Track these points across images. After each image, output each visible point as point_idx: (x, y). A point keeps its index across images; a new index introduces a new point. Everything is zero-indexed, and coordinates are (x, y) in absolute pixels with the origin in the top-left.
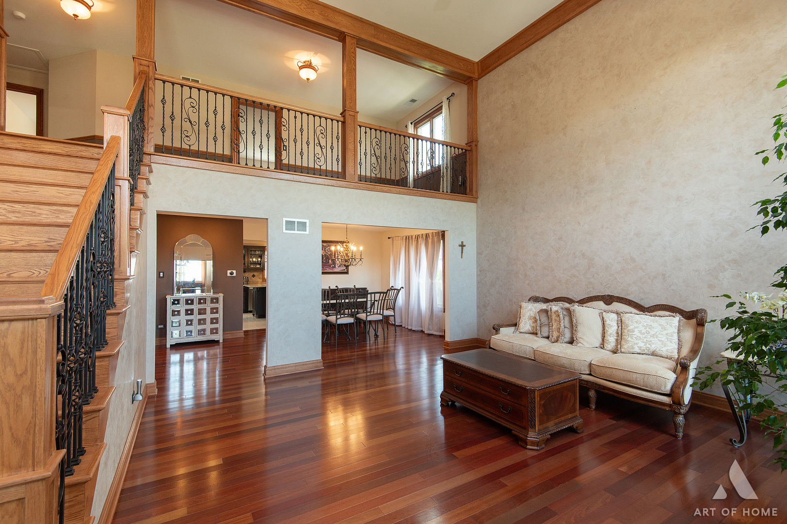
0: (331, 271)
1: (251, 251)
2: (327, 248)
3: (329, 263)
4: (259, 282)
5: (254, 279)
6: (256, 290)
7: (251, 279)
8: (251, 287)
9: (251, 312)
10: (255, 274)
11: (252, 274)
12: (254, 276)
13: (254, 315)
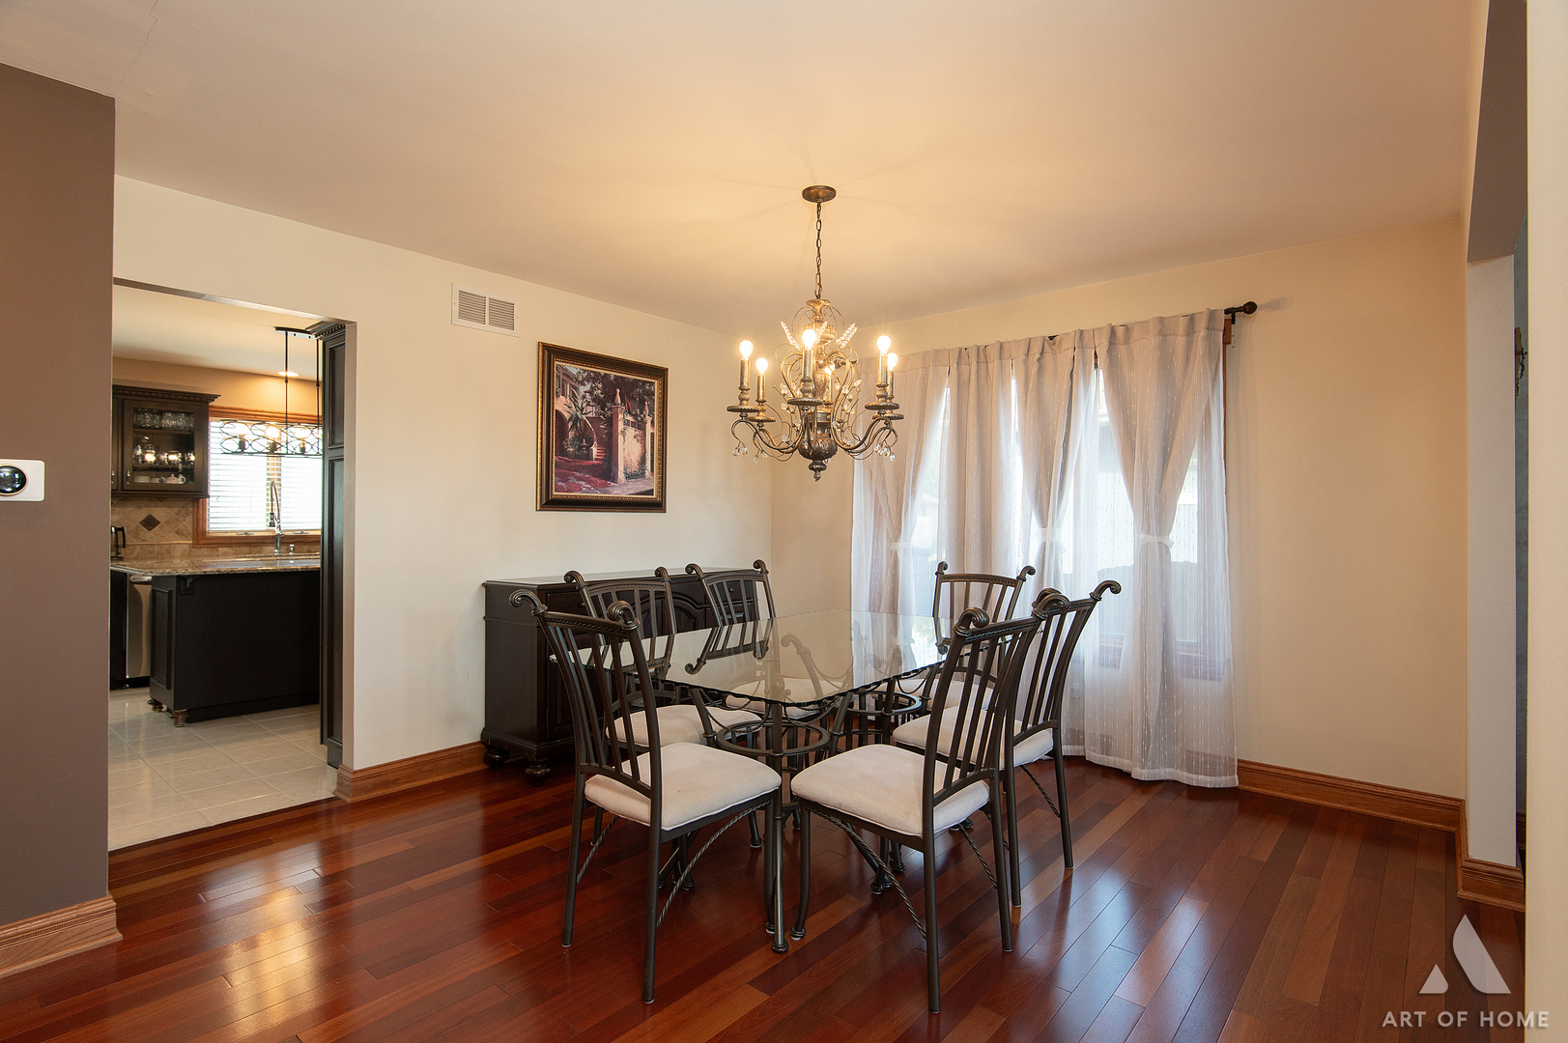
0: (598, 494)
1: (137, 412)
2: (582, 389)
3: (589, 456)
4: (178, 551)
5: (150, 536)
6: (173, 587)
7: (137, 536)
8: (141, 572)
9: (139, 683)
10: (159, 512)
11: (142, 514)
12: (150, 523)
13: (156, 705)
